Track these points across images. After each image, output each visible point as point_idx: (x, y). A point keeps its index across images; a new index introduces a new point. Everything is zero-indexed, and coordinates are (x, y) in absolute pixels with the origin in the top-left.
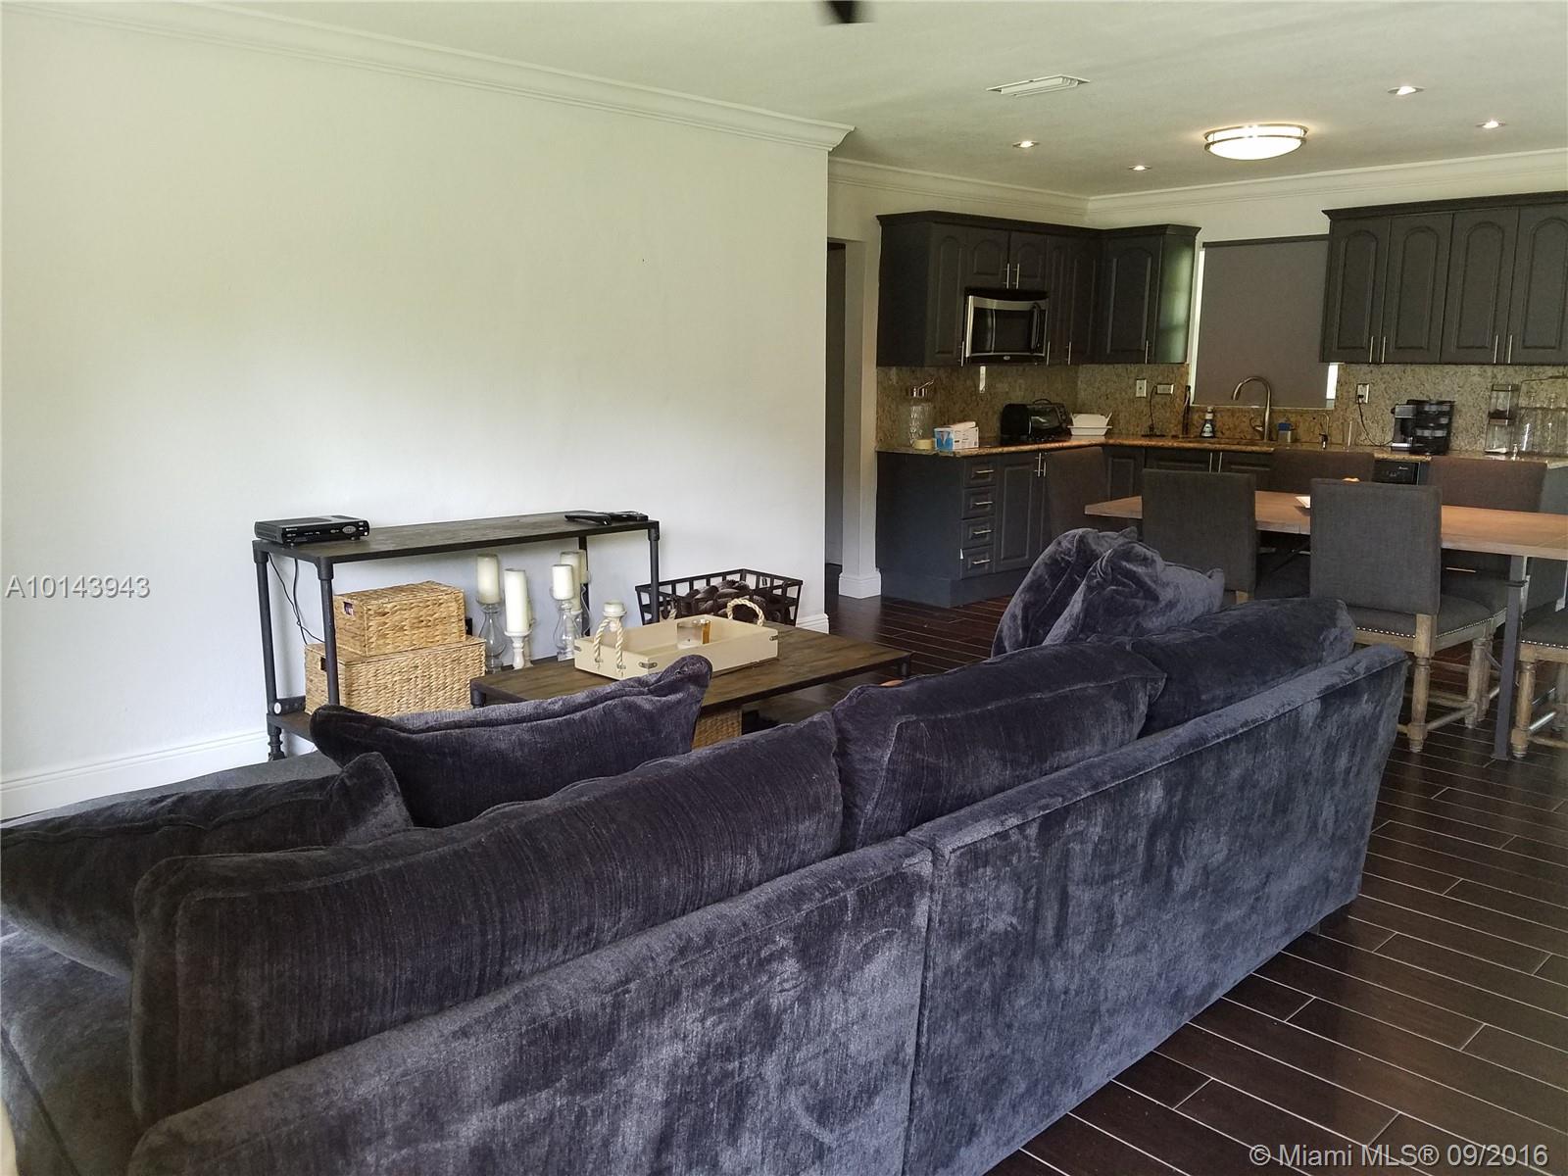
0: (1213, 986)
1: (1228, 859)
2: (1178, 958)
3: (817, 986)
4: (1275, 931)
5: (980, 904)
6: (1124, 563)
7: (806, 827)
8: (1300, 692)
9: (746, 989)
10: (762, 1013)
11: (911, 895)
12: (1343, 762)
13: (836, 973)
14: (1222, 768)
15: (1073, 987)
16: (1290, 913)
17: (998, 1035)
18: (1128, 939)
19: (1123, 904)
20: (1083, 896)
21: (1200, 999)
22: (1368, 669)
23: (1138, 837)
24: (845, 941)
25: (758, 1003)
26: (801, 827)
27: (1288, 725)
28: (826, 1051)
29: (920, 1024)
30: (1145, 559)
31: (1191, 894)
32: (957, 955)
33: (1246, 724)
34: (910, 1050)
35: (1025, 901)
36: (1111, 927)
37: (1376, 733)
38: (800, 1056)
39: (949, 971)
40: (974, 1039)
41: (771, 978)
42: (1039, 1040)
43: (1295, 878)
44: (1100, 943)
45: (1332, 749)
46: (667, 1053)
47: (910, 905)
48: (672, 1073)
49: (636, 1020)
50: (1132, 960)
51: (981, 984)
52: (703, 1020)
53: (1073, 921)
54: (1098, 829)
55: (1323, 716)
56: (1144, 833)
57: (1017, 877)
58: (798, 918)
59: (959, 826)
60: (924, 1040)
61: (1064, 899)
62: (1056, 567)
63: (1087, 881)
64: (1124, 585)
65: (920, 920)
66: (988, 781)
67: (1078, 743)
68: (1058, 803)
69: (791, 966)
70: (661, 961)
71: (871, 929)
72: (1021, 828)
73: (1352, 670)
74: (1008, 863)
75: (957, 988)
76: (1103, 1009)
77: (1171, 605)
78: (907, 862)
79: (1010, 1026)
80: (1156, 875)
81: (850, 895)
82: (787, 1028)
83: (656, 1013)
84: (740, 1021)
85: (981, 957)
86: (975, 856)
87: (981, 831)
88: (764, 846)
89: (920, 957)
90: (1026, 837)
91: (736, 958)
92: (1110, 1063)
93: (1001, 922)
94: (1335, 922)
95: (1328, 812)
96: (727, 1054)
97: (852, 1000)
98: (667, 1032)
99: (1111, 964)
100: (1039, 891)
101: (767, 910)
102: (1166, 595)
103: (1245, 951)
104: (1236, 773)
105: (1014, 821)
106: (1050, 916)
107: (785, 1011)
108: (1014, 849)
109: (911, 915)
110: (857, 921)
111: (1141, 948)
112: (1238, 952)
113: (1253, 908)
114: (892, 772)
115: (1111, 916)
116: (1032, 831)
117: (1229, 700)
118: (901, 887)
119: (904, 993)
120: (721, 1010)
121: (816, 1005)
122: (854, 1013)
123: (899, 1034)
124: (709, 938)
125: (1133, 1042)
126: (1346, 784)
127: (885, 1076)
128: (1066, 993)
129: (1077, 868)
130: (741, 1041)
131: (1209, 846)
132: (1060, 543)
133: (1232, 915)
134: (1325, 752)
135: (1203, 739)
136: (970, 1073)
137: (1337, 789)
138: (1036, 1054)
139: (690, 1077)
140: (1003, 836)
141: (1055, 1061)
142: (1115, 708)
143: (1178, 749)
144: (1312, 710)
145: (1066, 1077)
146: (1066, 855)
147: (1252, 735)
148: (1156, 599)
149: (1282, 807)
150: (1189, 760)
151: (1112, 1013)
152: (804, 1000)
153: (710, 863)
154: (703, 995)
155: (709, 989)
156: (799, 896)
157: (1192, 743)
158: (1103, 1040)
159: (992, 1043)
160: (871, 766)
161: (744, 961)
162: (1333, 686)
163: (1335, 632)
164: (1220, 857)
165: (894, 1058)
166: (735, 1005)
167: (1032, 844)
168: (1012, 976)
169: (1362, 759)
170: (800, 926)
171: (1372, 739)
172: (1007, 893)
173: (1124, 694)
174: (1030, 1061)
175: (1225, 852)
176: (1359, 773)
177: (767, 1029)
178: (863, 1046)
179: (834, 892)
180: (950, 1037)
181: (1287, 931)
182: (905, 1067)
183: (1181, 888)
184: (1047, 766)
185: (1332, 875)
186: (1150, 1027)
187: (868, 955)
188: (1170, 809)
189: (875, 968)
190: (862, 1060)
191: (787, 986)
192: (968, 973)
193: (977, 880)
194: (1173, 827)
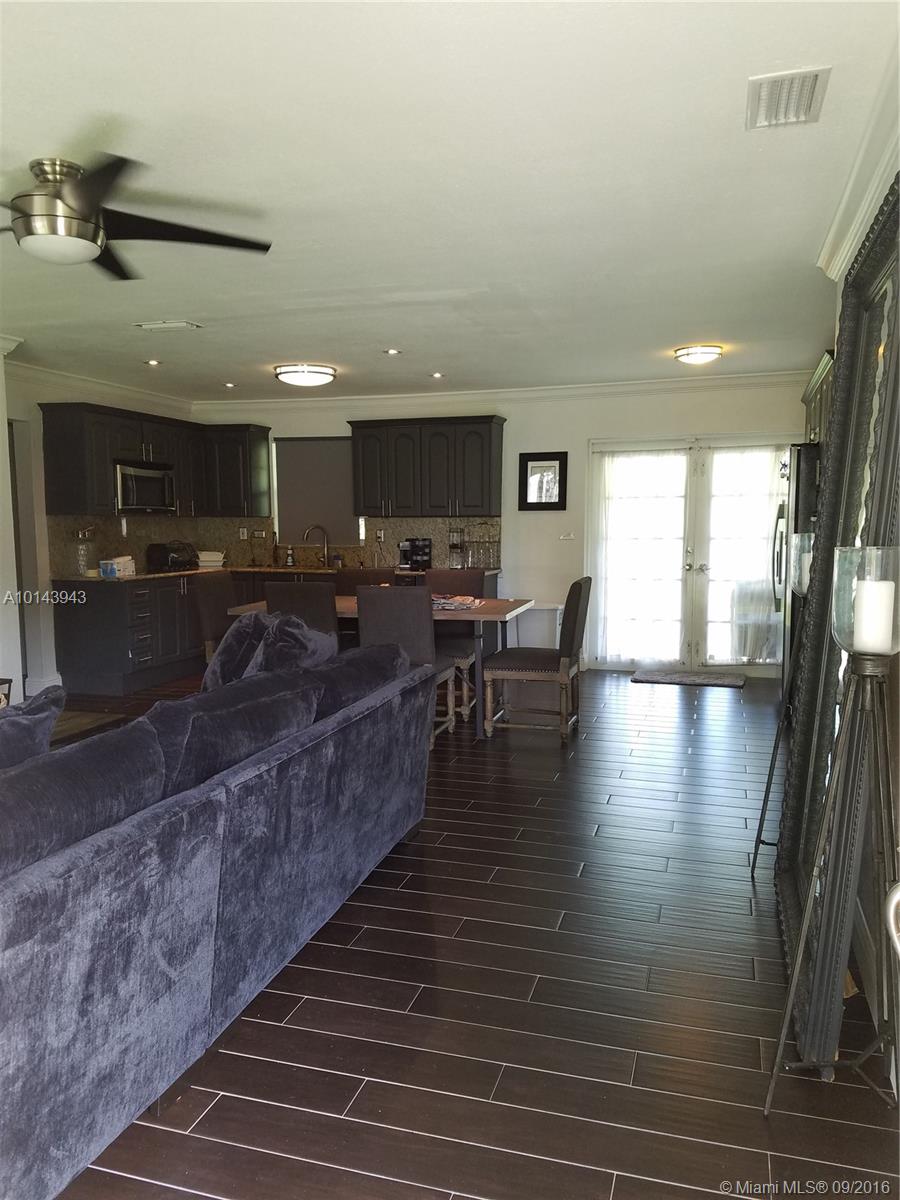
0: (359, 873)
1: (364, 791)
2: (343, 853)
3: (168, 873)
4: (387, 838)
5: (249, 819)
6: (287, 628)
7: (150, 781)
8: (390, 692)
9: (132, 875)
10: (140, 891)
11: (215, 814)
12: (412, 734)
13: (178, 866)
14: (359, 735)
15: (293, 873)
16: (393, 826)
17: (257, 905)
18: (319, 842)
19: (316, 819)
20: (298, 813)
21: (355, 882)
22: (420, 678)
23: (322, 776)
24: (183, 845)
25: (138, 885)
26: (147, 782)
27: (387, 710)
28: (172, 916)
29: (219, 898)
30: (298, 624)
31: (348, 812)
32: (238, 852)
33: (368, 709)
34: (215, 916)
35: (271, 817)
36: (311, 834)
37: (426, 716)
38: (159, 919)
39: (233, 863)
40: (245, 908)
41: (145, 868)
42: (277, 908)
43: (395, 804)
44: (306, 845)
45: (407, 724)
46: (93, 916)
47: (215, 820)
48: (94, 930)
49: (77, 893)
50: (321, 855)
51: (249, 871)
52: (110, 895)
53: (293, 829)
54: (304, 772)
55: (402, 704)
56: (326, 774)
57: (267, 802)
58: (158, 830)
59: (236, 773)
60: (221, 909)
61: (289, 816)
62: (240, 636)
63: (300, 805)
64: (286, 641)
65: (220, 830)
66: (243, 751)
67: (287, 726)
68: (285, 757)
69: (155, 860)
70: (86, 858)
71: (196, 836)
72: (268, 771)
73: (412, 679)
74: (262, 793)
75: (237, 874)
76: (309, 886)
77: (314, 653)
78: (212, 794)
79: (263, 899)
80: (331, 800)
81: (185, 815)
82: (152, 901)
83: (87, 889)
84: (129, 897)
85: (249, 854)
86: (247, 789)
87: (248, 774)
88: (127, 794)
89: (219, 854)
90: (271, 777)
91: (127, 855)
92: (313, 925)
93: (259, 831)
94: (414, 834)
95: (408, 763)
96: (122, 920)
97: (186, 882)
98: (92, 903)
99: (312, 857)
100: (277, 810)
101: (140, 826)
102: (311, 646)
103: (374, 851)
104: (365, 737)
105: (264, 768)
106: (282, 826)
107: (152, 890)
108: (265, 784)
109: (215, 827)
110: (189, 831)
111: (325, 848)
112: (371, 850)
113: (376, 824)
114: (189, 748)
115: (311, 827)
116: (274, 773)
117: (356, 700)
118: (209, 808)
119: (212, 878)
120: (119, 889)
121: (167, 885)
122: (186, 891)
123: (208, 904)
124: (111, 844)
125: (323, 910)
126: (415, 747)
127: (201, 933)
128: (290, 877)
129: (295, 795)
130: (130, 908)
131: (355, 783)
132: (240, 621)
133: (367, 826)
134: (405, 725)
135: (349, 718)
136: (244, 931)
137: (411, 748)
138: (276, 918)
139: (103, 932)
140: (260, 776)
141: (285, 923)
142: (301, 705)
143: (338, 723)
144: (397, 700)
145: (289, 934)
146: (290, 787)
147: (371, 716)
148: (306, 648)
149: (387, 759)
150: (344, 730)
151: (313, 890)
152: (161, 882)
153: (98, 806)
154: (110, 878)
155: (113, 874)
156: (156, 818)
157: (345, 720)
158: (308, 909)
159: (255, 912)
160: (175, 748)
161: (131, 857)
162: (405, 688)
163: (400, 660)
164: (360, 790)
165: (206, 921)
166: (126, 885)
167: (274, 782)
168: (265, 867)
169: (422, 731)
170: (159, 834)
171: (425, 719)
172: (262, 813)
173: (305, 697)
174: (273, 923)
175: (362, 786)
176: (420, 740)
177: (142, 902)
178: (192, 913)
179: (176, 814)
180: (233, 908)
181: (392, 839)
182: (212, 926)
183: (344, 808)
184: (272, 740)
185: (412, 803)
186: (331, 899)
187: (194, 852)
188: (337, 760)
189: (197, 861)
190: (190, 923)
191: (153, 873)
192: (243, 864)
193: (247, 805)
194: (338, 770)
